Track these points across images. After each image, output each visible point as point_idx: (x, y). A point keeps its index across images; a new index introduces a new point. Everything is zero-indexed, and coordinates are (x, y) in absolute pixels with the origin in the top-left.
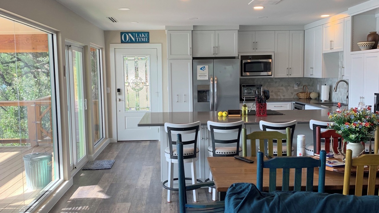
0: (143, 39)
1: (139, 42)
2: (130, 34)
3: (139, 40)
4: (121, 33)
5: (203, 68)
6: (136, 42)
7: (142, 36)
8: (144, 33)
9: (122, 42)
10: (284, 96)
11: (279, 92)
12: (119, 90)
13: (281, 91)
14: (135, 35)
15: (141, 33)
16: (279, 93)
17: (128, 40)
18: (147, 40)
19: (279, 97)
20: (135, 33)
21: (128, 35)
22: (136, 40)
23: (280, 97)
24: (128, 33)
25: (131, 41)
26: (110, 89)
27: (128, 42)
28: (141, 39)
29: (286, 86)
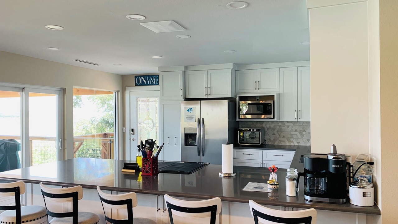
0: (153, 81)
1: (150, 85)
2: (142, 78)
3: (150, 82)
4: (135, 76)
5: (191, 110)
6: (147, 85)
7: (152, 79)
8: (155, 76)
9: (136, 85)
10: (298, 143)
11: (292, 137)
12: (133, 130)
13: (295, 137)
14: (147, 78)
15: (152, 76)
16: (292, 139)
17: (141, 83)
18: (157, 83)
19: (292, 144)
20: (147, 76)
21: (141, 78)
22: (147, 82)
23: (294, 143)
24: (140, 76)
25: (143, 84)
26: (125, 129)
27: (140, 85)
28: (152, 81)
29: (301, 131)
